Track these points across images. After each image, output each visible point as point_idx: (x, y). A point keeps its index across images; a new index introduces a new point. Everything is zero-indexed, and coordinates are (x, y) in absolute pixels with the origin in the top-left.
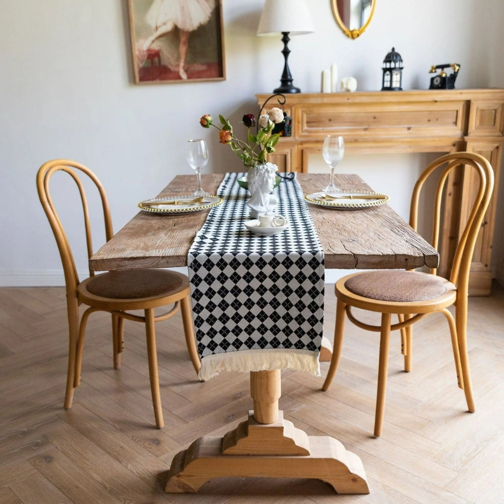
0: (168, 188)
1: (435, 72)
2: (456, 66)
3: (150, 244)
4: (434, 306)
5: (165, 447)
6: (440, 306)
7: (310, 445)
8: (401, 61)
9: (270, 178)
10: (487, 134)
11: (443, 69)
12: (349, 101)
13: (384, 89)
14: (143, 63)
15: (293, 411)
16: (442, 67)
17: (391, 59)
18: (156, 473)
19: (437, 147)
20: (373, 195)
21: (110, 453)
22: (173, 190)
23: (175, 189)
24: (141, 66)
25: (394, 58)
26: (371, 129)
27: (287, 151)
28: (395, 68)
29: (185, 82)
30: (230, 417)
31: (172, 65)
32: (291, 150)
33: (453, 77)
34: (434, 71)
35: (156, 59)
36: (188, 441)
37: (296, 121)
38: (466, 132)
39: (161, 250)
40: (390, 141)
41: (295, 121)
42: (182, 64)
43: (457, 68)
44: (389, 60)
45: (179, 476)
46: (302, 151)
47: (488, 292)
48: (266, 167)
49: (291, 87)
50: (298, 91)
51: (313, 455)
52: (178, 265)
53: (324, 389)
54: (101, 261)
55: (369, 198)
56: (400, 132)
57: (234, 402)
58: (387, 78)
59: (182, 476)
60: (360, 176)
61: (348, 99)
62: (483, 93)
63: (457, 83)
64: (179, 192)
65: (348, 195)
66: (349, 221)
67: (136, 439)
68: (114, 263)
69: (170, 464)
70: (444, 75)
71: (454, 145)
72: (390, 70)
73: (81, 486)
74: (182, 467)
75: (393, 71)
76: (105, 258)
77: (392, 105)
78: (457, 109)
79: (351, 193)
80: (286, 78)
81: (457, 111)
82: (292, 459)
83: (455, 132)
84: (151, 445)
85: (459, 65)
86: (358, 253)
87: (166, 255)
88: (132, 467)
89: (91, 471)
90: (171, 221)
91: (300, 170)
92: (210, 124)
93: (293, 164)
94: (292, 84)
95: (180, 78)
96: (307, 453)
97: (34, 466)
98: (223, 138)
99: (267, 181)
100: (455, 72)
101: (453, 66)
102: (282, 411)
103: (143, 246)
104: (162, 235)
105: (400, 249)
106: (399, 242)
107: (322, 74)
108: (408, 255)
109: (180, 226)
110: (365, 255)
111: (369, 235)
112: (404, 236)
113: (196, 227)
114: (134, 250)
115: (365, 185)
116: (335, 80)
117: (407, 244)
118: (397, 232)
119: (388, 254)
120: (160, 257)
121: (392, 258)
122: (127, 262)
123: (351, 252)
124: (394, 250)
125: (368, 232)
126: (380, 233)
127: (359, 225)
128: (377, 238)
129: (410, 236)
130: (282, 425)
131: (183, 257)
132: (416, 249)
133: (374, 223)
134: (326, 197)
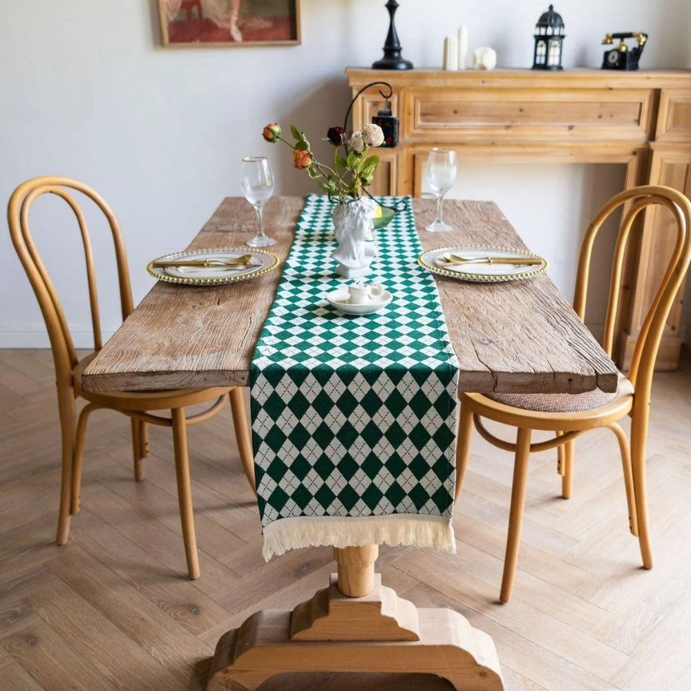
0: (210, 223)
1: (611, 43)
2: (641, 36)
3: (179, 341)
5: (207, 618)
7: (420, 623)
8: (562, 25)
9: (366, 219)
10: (682, 139)
11: (622, 40)
12: (486, 85)
13: (537, 67)
14: (176, 15)
16: (622, 36)
17: (548, 21)
18: (193, 661)
19: (611, 156)
21: (125, 628)
22: (221, 228)
23: (222, 225)
24: (172, 18)
25: (553, 21)
26: (517, 126)
27: (391, 156)
28: (552, 37)
29: (239, 46)
31: (218, 19)
32: (397, 156)
33: (637, 52)
34: (609, 41)
35: (195, 9)
36: (241, 608)
37: (406, 111)
38: (652, 136)
39: (195, 357)
40: (542, 145)
41: (404, 112)
42: (234, 18)
43: (643, 39)
44: (545, 23)
45: (226, 672)
46: (414, 157)
47: (675, 365)
48: (360, 204)
49: (399, 60)
50: (410, 66)
51: (424, 641)
52: (222, 383)
54: (101, 376)
55: (516, 263)
56: (557, 133)
58: (541, 50)
59: (231, 671)
60: (499, 206)
61: (483, 82)
62: (679, 79)
63: (642, 62)
64: (228, 232)
65: (485, 254)
66: (483, 299)
67: (163, 606)
68: (122, 380)
69: (214, 646)
70: (624, 49)
71: (634, 153)
72: (546, 39)
73: (79, 684)
74: (231, 659)
75: (550, 41)
76: (107, 372)
77: (548, 91)
78: (641, 101)
79: (487, 250)
80: (391, 46)
81: (641, 104)
82: (394, 647)
83: (638, 135)
84: (186, 615)
85: (646, 36)
86: (499, 370)
87: (203, 369)
88: (157, 652)
89: (96, 660)
90: (214, 296)
92: (277, 137)
93: (400, 176)
94: (400, 56)
95: (231, 39)
96: (416, 638)
97: (9, 651)
98: (299, 161)
99: (361, 225)
100: (640, 46)
101: (638, 36)
103: (168, 348)
104: (199, 323)
105: (560, 360)
106: (559, 346)
107: (446, 41)
108: (573, 373)
109: (226, 303)
110: (508, 373)
111: (514, 330)
112: (566, 333)
113: (252, 308)
114: (153, 355)
115: (506, 224)
116: (464, 50)
117: (570, 349)
118: (555, 323)
119: (542, 370)
120: (193, 371)
121: (549, 377)
122: (141, 379)
123: (486, 366)
124: (552, 362)
125: (512, 323)
126: (531, 325)
127: (499, 308)
128: (526, 336)
129: (575, 332)
130: (379, 597)
131: (230, 373)
132: (584, 361)
133: (521, 304)
134: (452, 260)
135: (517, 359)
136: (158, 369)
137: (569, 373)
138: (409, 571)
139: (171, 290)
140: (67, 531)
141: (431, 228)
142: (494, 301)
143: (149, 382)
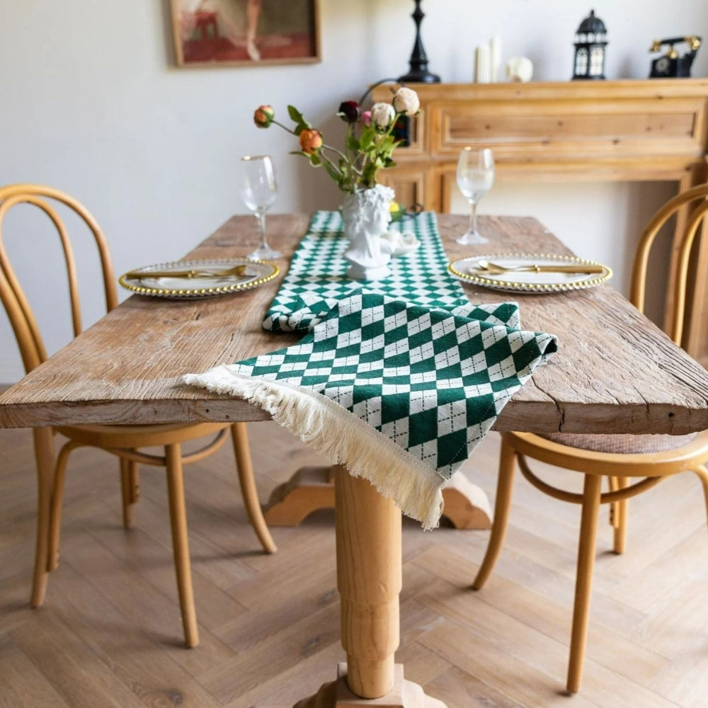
1: (659, 50)
2: (694, 39)
3: (133, 363)
4: (682, 462)
6: (693, 463)
8: (604, 31)
9: (383, 210)
11: (672, 46)
12: (522, 96)
13: (577, 77)
15: (422, 631)
16: (671, 42)
17: (589, 28)
19: (661, 172)
20: (577, 264)
22: (221, 243)
23: (223, 240)
25: (594, 27)
26: (555, 141)
27: (418, 176)
28: (594, 44)
29: (256, 65)
30: (311, 642)
31: (235, 38)
32: (424, 176)
33: (690, 58)
34: (656, 48)
35: (210, 28)
39: (147, 383)
40: (583, 161)
41: (431, 128)
42: (252, 35)
43: (696, 43)
44: (586, 29)
46: (442, 177)
48: (377, 192)
49: (426, 73)
50: (437, 80)
53: (475, 587)
54: (15, 407)
55: (570, 271)
56: (601, 148)
57: (322, 611)
58: (582, 60)
60: (540, 221)
61: (518, 93)
63: (696, 67)
64: (228, 246)
65: (531, 263)
66: (533, 312)
67: (140, 691)
68: (43, 413)
70: (673, 56)
71: (688, 169)
72: (587, 46)
75: (592, 48)
78: (694, 111)
79: (535, 259)
80: (418, 58)
81: (695, 115)
83: (692, 148)
84: (165, 703)
85: (699, 39)
86: (566, 400)
87: (153, 397)
90: (194, 310)
91: (438, 207)
92: (272, 121)
93: (427, 196)
94: (426, 70)
95: (248, 58)
98: (308, 143)
100: (692, 51)
101: (690, 40)
102: (402, 666)
103: (116, 370)
104: (166, 341)
105: (653, 388)
106: (646, 369)
107: (477, 53)
108: (675, 405)
109: (207, 318)
110: (581, 404)
111: (579, 348)
112: (651, 352)
113: (237, 323)
114: (93, 379)
115: (551, 236)
116: (498, 61)
117: (663, 372)
118: (634, 340)
119: (629, 401)
120: (138, 400)
121: (640, 411)
122: (68, 410)
123: (548, 394)
124: (641, 390)
125: (576, 340)
126: (601, 343)
127: (555, 322)
128: (597, 356)
129: (664, 351)
130: (400, 699)
131: (189, 403)
132: (687, 388)
133: (583, 318)
134: (489, 268)
135: (589, 385)
136: (93, 397)
137: (668, 405)
138: (439, 650)
139: (144, 304)
140: (43, 591)
141: (463, 241)
142: (547, 314)
143: (80, 415)
